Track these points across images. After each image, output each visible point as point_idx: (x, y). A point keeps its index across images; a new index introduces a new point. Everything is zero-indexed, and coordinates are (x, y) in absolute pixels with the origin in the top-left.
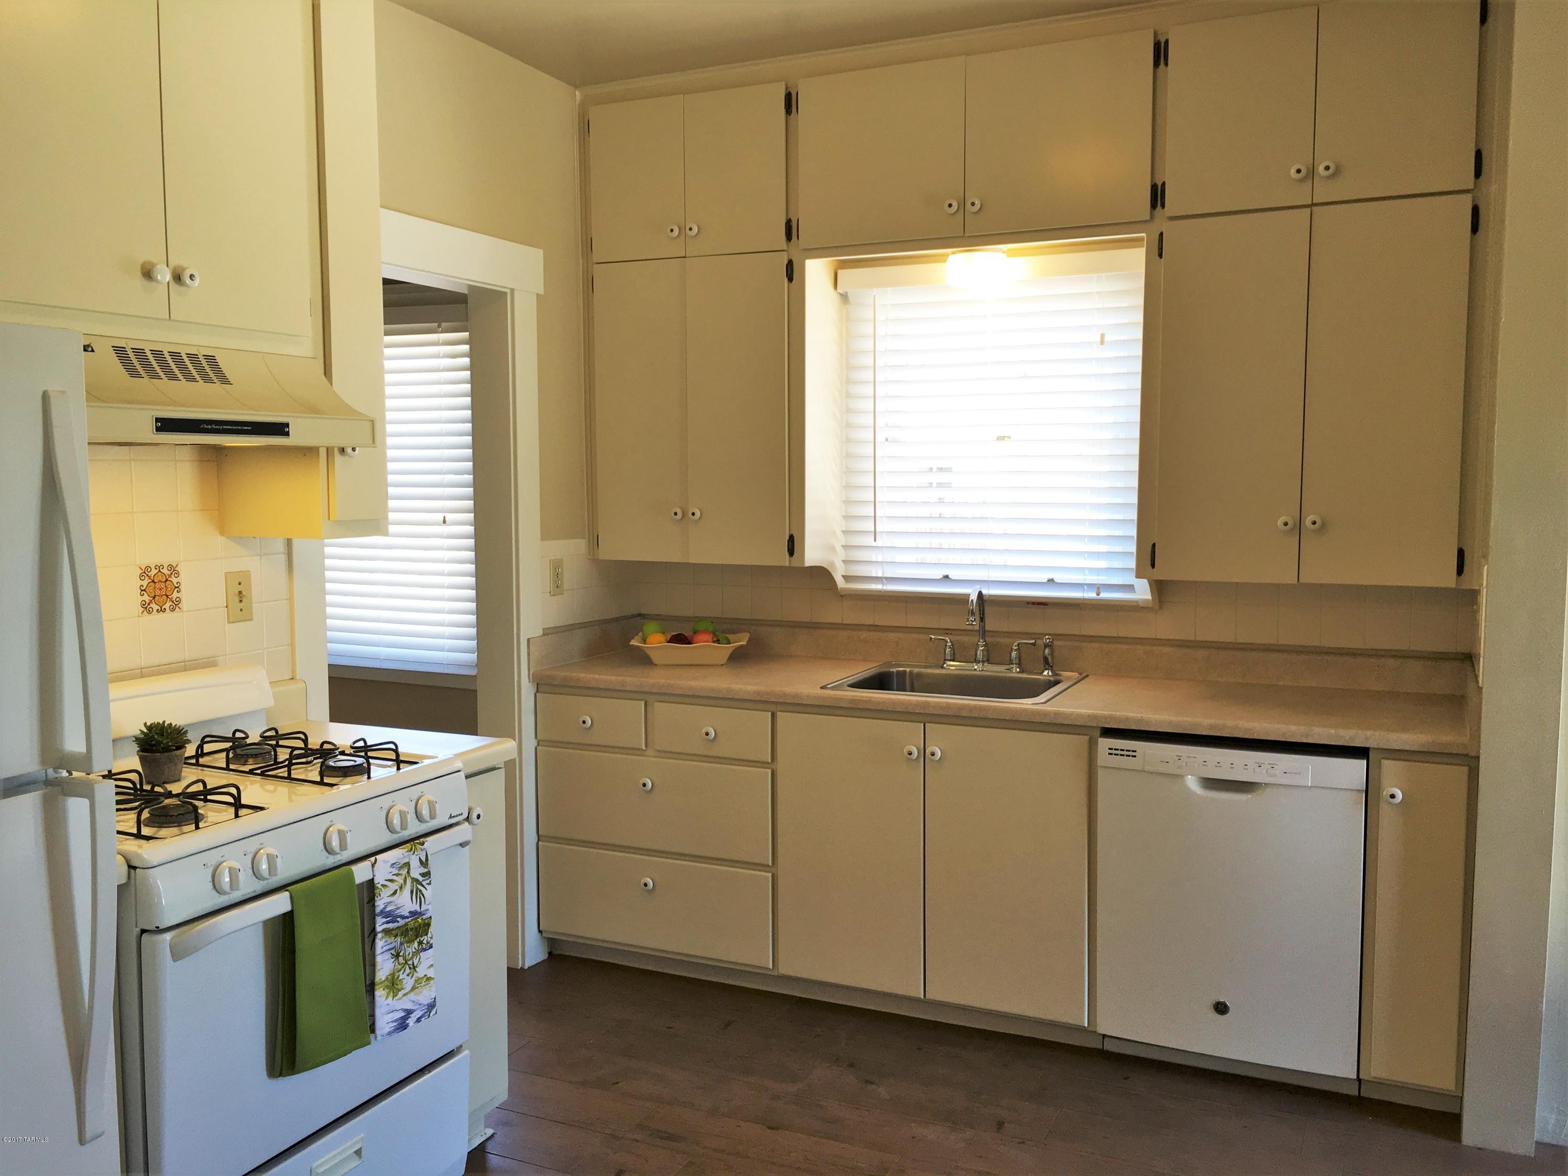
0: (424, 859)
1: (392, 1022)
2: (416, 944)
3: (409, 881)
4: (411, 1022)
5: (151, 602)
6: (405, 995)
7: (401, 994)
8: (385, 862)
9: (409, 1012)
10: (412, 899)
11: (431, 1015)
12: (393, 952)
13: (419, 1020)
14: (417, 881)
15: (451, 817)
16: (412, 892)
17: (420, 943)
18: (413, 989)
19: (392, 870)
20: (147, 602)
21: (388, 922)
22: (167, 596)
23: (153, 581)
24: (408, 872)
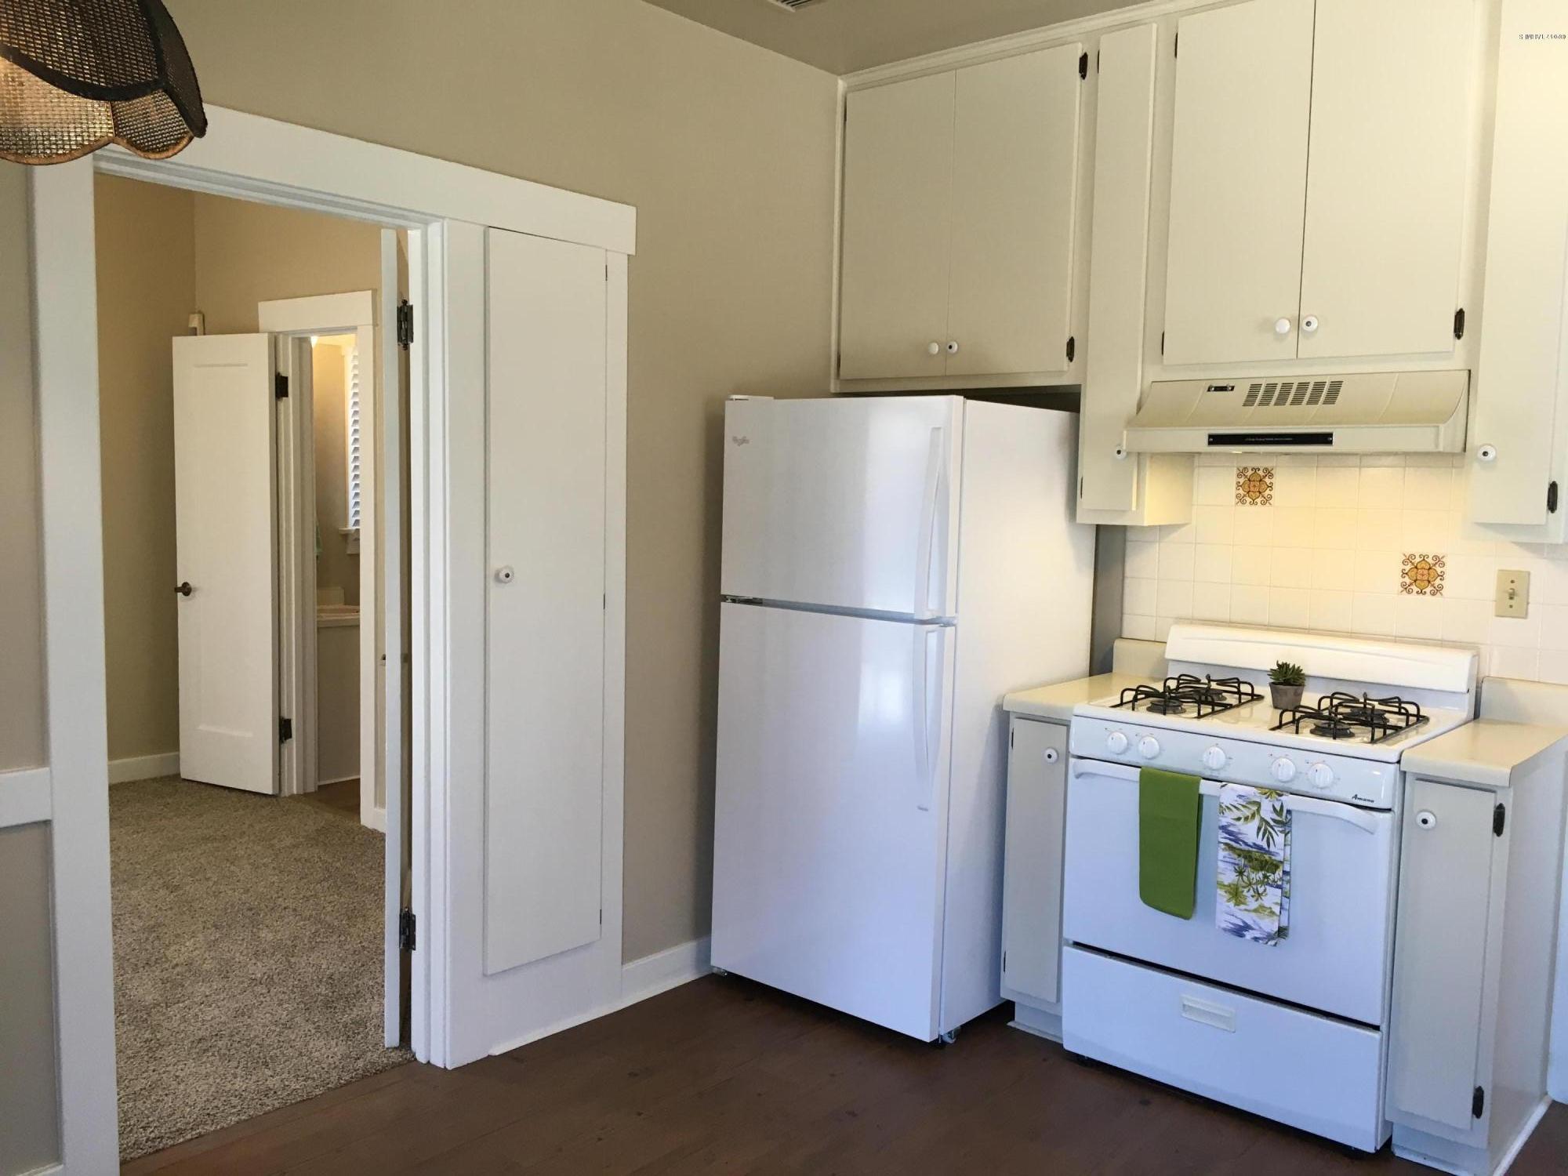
0: (1278, 808)
1: (1232, 924)
2: (1260, 875)
3: (1257, 819)
4: (1249, 935)
5: (1411, 584)
6: (1246, 910)
7: (1242, 907)
8: (1232, 789)
9: (1247, 927)
10: (1258, 833)
11: (1269, 943)
12: (1237, 867)
13: (1256, 939)
14: (1267, 823)
15: (1356, 797)
16: (1259, 829)
17: (1265, 877)
18: (1256, 911)
19: (1238, 799)
20: (1408, 583)
21: (1230, 840)
22: (1429, 582)
23: (1416, 567)
24: (1258, 810)
